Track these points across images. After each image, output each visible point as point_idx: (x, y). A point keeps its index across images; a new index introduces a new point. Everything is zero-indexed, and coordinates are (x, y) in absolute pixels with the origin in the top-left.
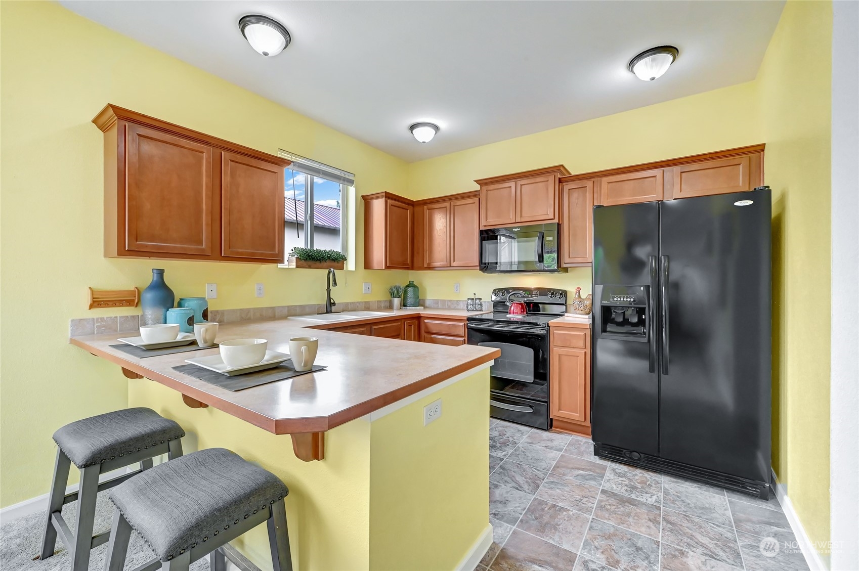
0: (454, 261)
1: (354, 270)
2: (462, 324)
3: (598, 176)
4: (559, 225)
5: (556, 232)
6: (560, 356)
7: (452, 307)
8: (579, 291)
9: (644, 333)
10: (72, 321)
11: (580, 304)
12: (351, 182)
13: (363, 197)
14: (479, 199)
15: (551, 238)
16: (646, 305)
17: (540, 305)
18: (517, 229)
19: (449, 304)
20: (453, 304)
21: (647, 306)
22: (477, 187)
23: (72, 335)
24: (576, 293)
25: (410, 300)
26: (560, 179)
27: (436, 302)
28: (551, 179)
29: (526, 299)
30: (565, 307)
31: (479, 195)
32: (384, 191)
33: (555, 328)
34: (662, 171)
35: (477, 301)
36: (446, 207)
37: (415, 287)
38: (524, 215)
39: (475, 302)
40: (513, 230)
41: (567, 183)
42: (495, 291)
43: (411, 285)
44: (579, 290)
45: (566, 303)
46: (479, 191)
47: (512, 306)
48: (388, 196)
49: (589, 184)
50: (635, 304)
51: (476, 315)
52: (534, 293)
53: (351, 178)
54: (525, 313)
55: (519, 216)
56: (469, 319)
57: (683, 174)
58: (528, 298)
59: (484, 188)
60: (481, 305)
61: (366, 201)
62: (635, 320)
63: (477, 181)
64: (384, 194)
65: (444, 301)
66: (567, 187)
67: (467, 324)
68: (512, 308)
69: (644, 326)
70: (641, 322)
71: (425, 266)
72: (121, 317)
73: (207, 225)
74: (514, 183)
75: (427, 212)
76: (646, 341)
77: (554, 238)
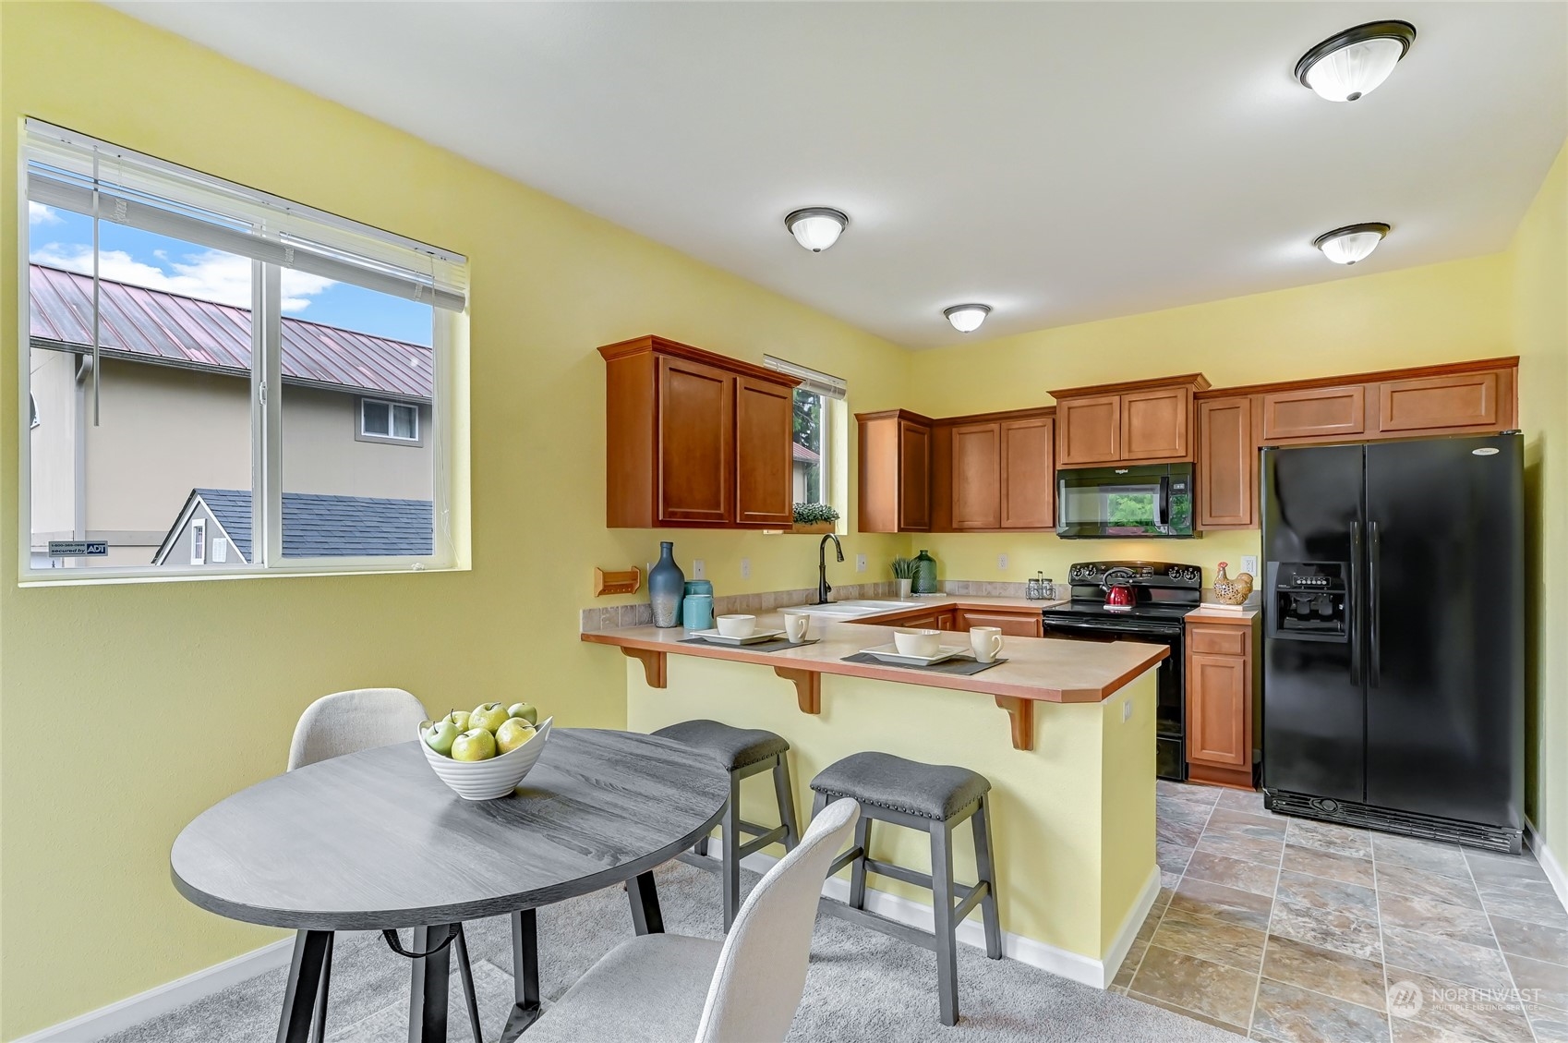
0: (1008, 519)
1: (846, 534)
2: (1033, 620)
3: (1258, 392)
4: (1194, 464)
5: (1189, 478)
6: (1203, 667)
7: (993, 594)
8: (1224, 568)
9: (1342, 631)
10: (584, 611)
11: (1227, 588)
12: (842, 393)
13: (856, 415)
14: (1054, 420)
15: (1181, 486)
16: (1344, 589)
17: (1151, 590)
18: (1123, 471)
19: (989, 587)
20: (995, 588)
21: (1346, 592)
22: (1053, 402)
23: (584, 630)
24: (1220, 570)
25: (922, 583)
26: (1195, 393)
27: (966, 585)
28: (1181, 393)
29: (1131, 581)
30: (1198, 593)
31: (1055, 413)
32: (899, 408)
33: (1193, 626)
34: (1362, 388)
35: (1046, 584)
36: (993, 431)
37: (929, 559)
38: (1134, 447)
39: (1041, 586)
40: (1117, 471)
41: (1206, 400)
42: (1076, 568)
43: (923, 557)
44: (1223, 566)
45: (1200, 586)
46: (1055, 407)
47: (1111, 592)
48: (904, 415)
49: (1243, 403)
50: (1328, 589)
51: (1055, 606)
52: (1144, 571)
53: (841, 386)
54: (1134, 602)
55: (1127, 449)
56: (1046, 613)
57: (1395, 394)
58: (1135, 579)
59: (1066, 403)
60: (1051, 589)
61: (862, 423)
62: (1328, 611)
63: (1052, 393)
64: (898, 413)
65: (979, 584)
66: (1206, 407)
67: (1043, 620)
68: (1112, 596)
69: (1342, 620)
70: (1338, 615)
71: (955, 525)
72: (622, 607)
73: (725, 481)
74: (1118, 398)
75: (956, 439)
76: (1346, 642)
77: (1186, 485)
